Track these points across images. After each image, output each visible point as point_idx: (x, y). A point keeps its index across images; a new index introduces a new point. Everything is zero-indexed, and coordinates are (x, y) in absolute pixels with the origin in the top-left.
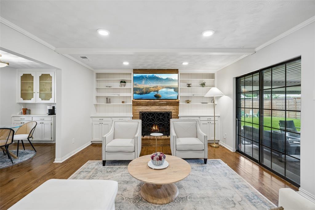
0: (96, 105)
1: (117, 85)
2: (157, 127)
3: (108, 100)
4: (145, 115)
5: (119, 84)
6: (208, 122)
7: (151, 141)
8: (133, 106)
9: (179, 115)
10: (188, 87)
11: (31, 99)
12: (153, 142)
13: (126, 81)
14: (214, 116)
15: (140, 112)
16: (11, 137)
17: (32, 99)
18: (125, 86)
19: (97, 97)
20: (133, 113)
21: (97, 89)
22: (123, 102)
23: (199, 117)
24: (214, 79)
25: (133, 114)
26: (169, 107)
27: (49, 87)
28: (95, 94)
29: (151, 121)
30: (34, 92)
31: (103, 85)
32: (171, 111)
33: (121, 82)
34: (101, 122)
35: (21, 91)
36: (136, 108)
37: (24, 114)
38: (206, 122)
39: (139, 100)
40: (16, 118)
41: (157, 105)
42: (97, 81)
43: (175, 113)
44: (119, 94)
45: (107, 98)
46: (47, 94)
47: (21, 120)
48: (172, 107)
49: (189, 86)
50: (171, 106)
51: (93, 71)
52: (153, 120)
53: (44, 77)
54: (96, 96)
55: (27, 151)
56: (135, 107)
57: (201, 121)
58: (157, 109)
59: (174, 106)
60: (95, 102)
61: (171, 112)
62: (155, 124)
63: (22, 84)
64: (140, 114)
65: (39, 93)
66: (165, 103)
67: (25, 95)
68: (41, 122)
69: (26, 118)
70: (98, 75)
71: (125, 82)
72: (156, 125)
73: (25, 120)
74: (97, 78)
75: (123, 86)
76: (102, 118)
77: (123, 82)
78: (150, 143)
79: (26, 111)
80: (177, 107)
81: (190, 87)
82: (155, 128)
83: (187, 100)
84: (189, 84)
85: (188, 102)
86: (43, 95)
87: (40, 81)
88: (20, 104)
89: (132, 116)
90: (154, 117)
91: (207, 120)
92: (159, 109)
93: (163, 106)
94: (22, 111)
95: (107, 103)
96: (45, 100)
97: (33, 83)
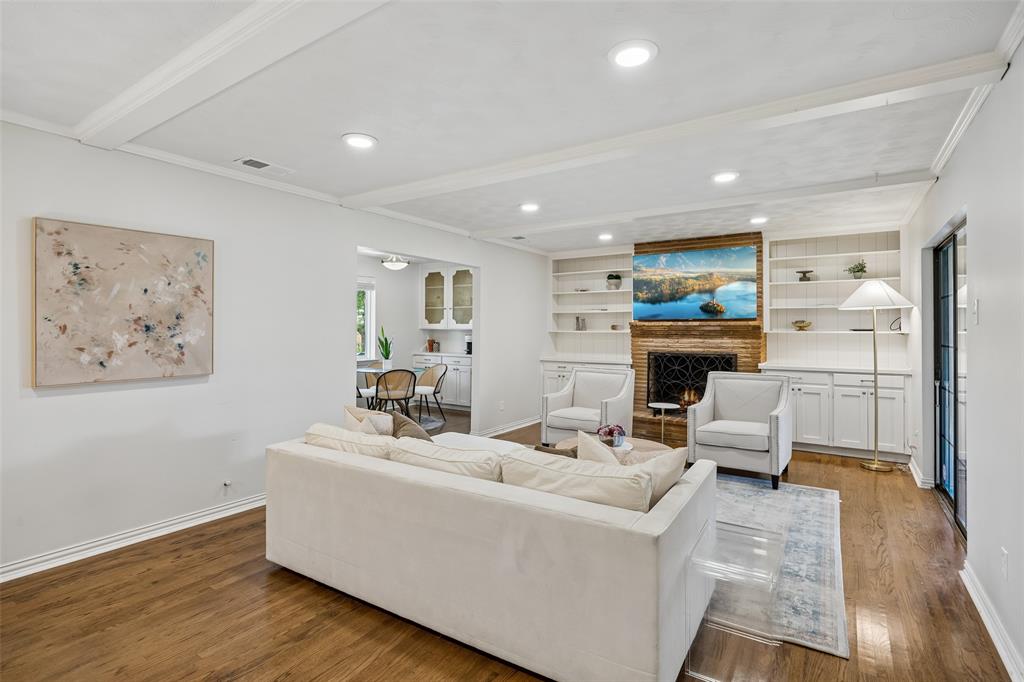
0: (555, 335)
1: (601, 285)
2: (695, 395)
3: (580, 323)
4: (663, 360)
5: (604, 282)
6: (865, 390)
7: (672, 428)
8: (632, 336)
9: (761, 366)
10: (801, 280)
11: (439, 322)
12: (676, 432)
13: (620, 274)
14: (875, 373)
15: (649, 354)
16: (411, 388)
17: (441, 321)
18: (618, 287)
19: (557, 316)
20: (633, 354)
21: (557, 297)
22: (614, 327)
23: (831, 373)
24: (899, 248)
25: (632, 358)
26: (730, 341)
27: (467, 297)
28: (552, 307)
29: (678, 379)
30: (444, 307)
31: (569, 286)
32: (735, 351)
33: (611, 277)
34: (562, 374)
35: (426, 306)
36: (641, 341)
37: (430, 351)
38: (858, 391)
39: (646, 321)
40: (418, 358)
41: (695, 336)
42: (557, 278)
43: (750, 360)
44: (604, 307)
45: (578, 318)
46: (465, 310)
47: (425, 361)
48: (738, 342)
49: (805, 276)
50: (735, 338)
51: (546, 257)
52: (684, 375)
53: (462, 276)
54: (554, 314)
55: (432, 418)
56: (637, 339)
57: (836, 385)
58: (695, 347)
59: (746, 338)
60: (551, 327)
61: (736, 355)
62: (687, 385)
63: (428, 292)
64: (649, 358)
65: (452, 310)
66: (718, 328)
67: (432, 314)
68: (455, 367)
69: (433, 358)
70: (559, 266)
71: (618, 277)
72: (690, 390)
73: (431, 362)
74: (556, 270)
75: (613, 287)
76: (563, 364)
77: (615, 277)
78: (670, 435)
79: (433, 346)
80: (754, 341)
81: (809, 280)
82: (690, 396)
83: (797, 322)
84: (804, 273)
85: (801, 326)
86: (460, 313)
87: (455, 286)
88: (424, 330)
89: (631, 361)
90: (687, 368)
91: (860, 383)
92: (701, 345)
93: (712, 337)
94: (427, 344)
95: (578, 329)
96: (462, 323)
97: (443, 289)
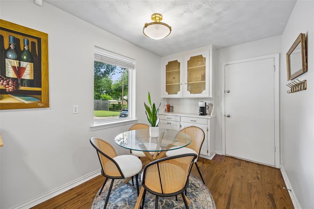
17: (179, 93)
27: (199, 75)
30: (181, 82)
35: (166, 84)
37: (168, 112)
40: (162, 117)
47: (167, 119)
53: (194, 61)
63: (168, 74)
65: (187, 85)
67: (170, 89)
68: (192, 125)
69: (173, 117)
73: (171, 120)
79: (169, 109)
87: (189, 68)
88: (164, 99)
94: (166, 107)
96: (195, 93)
97: (179, 72)
